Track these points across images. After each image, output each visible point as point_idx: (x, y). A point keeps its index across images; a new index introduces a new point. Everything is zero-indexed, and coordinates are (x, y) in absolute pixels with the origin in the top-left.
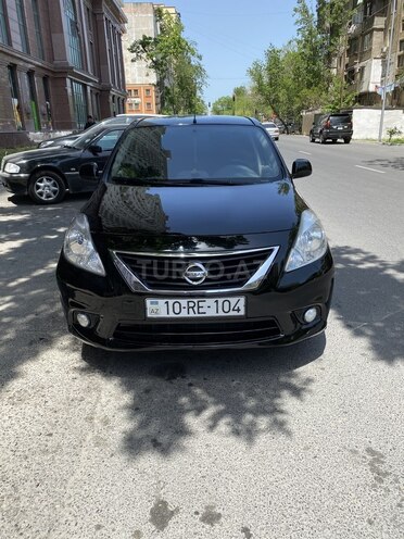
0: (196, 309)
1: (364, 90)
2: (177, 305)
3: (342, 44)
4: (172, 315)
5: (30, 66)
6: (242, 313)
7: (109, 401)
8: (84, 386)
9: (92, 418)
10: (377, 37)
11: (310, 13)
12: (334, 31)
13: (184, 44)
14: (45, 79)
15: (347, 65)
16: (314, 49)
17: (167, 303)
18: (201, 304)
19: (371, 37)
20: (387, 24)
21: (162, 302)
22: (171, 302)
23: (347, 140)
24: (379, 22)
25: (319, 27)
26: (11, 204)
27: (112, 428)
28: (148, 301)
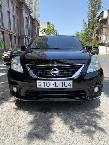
0: (55, 85)
1: (101, 42)
2: (48, 83)
3: (95, 31)
4: (46, 87)
5: (15, 35)
6: (72, 87)
7: (22, 119)
8: (14, 114)
9: (14, 126)
10: (104, 30)
11: (87, 24)
12: (93, 28)
13: (54, 30)
14: (19, 38)
15: (96, 36)
16: (88, 32)
17: (44, 82)
18: (57, 83)
19: (102, 29)
20: (106, 26)
21: (42, 82)
22: (46, 82)
23: (97, 54)
24: (104, 26)
25: (89, 27)
26: (5, 65)
27: (21, 130)
28: (38, 82)
